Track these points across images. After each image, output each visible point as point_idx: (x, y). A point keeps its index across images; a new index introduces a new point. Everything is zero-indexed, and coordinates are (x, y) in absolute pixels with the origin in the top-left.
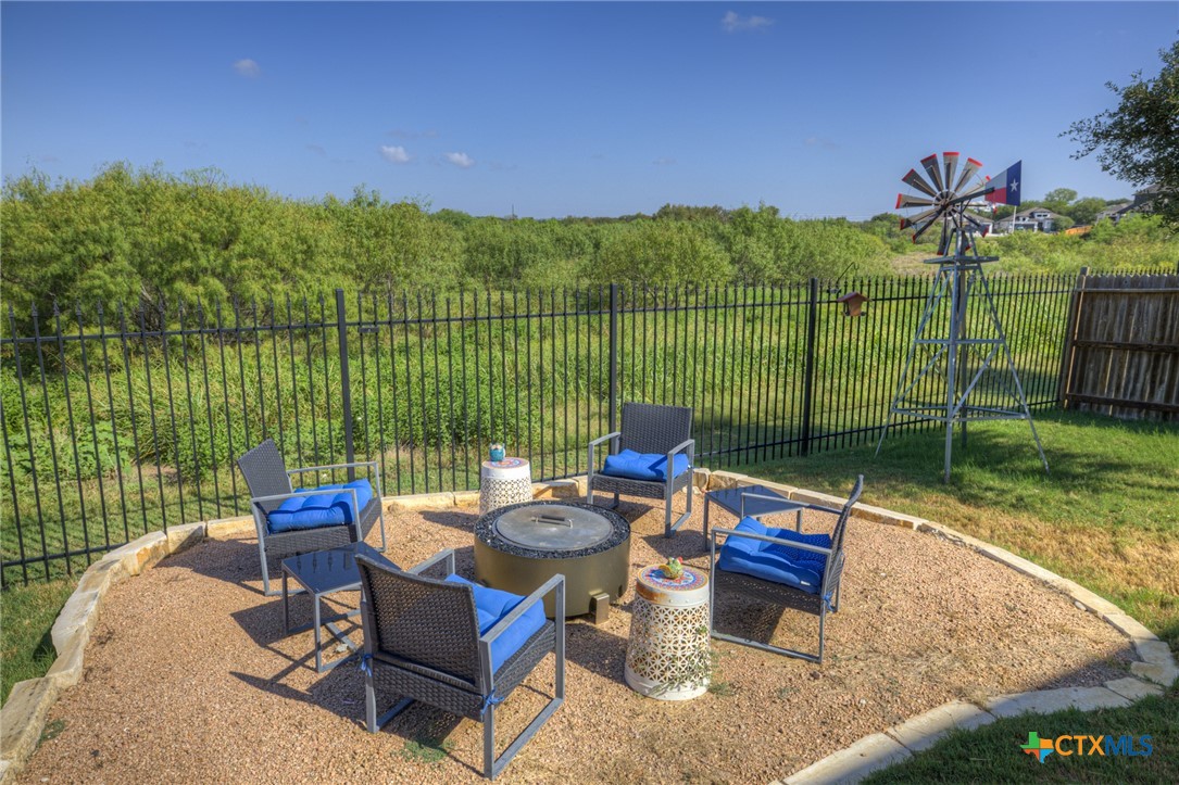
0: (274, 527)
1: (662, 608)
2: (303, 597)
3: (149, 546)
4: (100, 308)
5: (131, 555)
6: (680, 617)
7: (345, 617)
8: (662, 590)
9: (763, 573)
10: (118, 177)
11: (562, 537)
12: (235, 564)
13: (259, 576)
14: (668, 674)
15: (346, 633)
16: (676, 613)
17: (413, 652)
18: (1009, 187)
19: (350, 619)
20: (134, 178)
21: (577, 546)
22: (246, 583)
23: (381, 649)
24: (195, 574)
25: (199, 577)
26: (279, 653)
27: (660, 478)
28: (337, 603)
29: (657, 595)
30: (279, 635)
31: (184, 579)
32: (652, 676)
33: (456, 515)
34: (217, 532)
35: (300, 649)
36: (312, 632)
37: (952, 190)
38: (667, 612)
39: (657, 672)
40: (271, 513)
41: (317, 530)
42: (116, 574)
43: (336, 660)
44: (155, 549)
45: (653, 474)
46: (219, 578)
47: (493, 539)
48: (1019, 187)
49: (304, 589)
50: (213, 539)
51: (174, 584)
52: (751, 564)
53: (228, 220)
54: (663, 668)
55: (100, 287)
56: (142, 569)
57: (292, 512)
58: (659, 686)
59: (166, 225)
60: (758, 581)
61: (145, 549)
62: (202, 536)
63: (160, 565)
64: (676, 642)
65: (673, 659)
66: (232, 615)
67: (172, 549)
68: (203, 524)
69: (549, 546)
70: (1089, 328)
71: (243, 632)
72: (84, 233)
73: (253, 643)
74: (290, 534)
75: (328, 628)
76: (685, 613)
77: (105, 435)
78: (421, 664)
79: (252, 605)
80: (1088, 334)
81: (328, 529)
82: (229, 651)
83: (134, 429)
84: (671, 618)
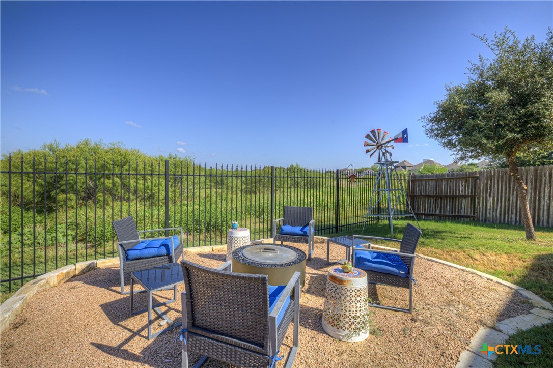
0: (129, 257)
1: (349, 288)
2: (142, 294)
3: (64, 271)
4: (72, 188)
5: (53, 277)
6: (358, 293)
7: (164, 304)
8: (348, 278)
9: (380, 269)
10: (86, 144)
11: (276, 258)
12: (109, 280)
13: (119, 284)
14: (353, 326)
15: (165, 313)
16: (356, 291)
17: (216, 326)
18: (403, 137)
19: (167, 305)
20: (92, 144)
21: (284, 262)
22: (112, 288)
23: (194, 325)
24: (85, 285)
25: (87, 286)
26: (125, 328)
27: (305, 234)
28: (160, 297)
29: (345, 282)
30: (126, 317)
31: (79, 287)
32: (344, 328)
33: (214, 255)
34: (102, 264)
35: (138, 325)
36: (146, 314)
37: (380, 141)
38: (351, 291)
39: (347, 326)
40: (128, 250)
41: (152, 259)
42: (42, 286)
43: (160, 331)
44: (68, 273)
45: (303, 233)
46: (98, 286)
47: (243, 260)
48: (407, 136)
49: (143, 289)
50: (99, 268)
51: (72, 290)
52: (374, 265)
53: (124, 158)
54: (350, 323)
55: (72, 180)
56: (59, 283)
57: (139, 250)
58: (348, 334)
59: (101, 159)
60: (377, 273)
61: (62, 273)
62: (94, 267)
63: (68, 281)
64: (357, 308)
65: (355, 318)
66: (100, 306)
67: (77, 272)
68: (95, 261)
69: (272, 262)
70: (414, 191)
71: (105, 316)
72: (69, 161)
73: (111, 322)
74: (137, 261)
75: (155, 311)
76: (360, 291)
77: (62, 230)
78: (222, 334)
79: (113, 300)
80: (414, 193)
81: (157, 258)
82: (95, 328)
83: (77, 229)
84: (354, 294)
